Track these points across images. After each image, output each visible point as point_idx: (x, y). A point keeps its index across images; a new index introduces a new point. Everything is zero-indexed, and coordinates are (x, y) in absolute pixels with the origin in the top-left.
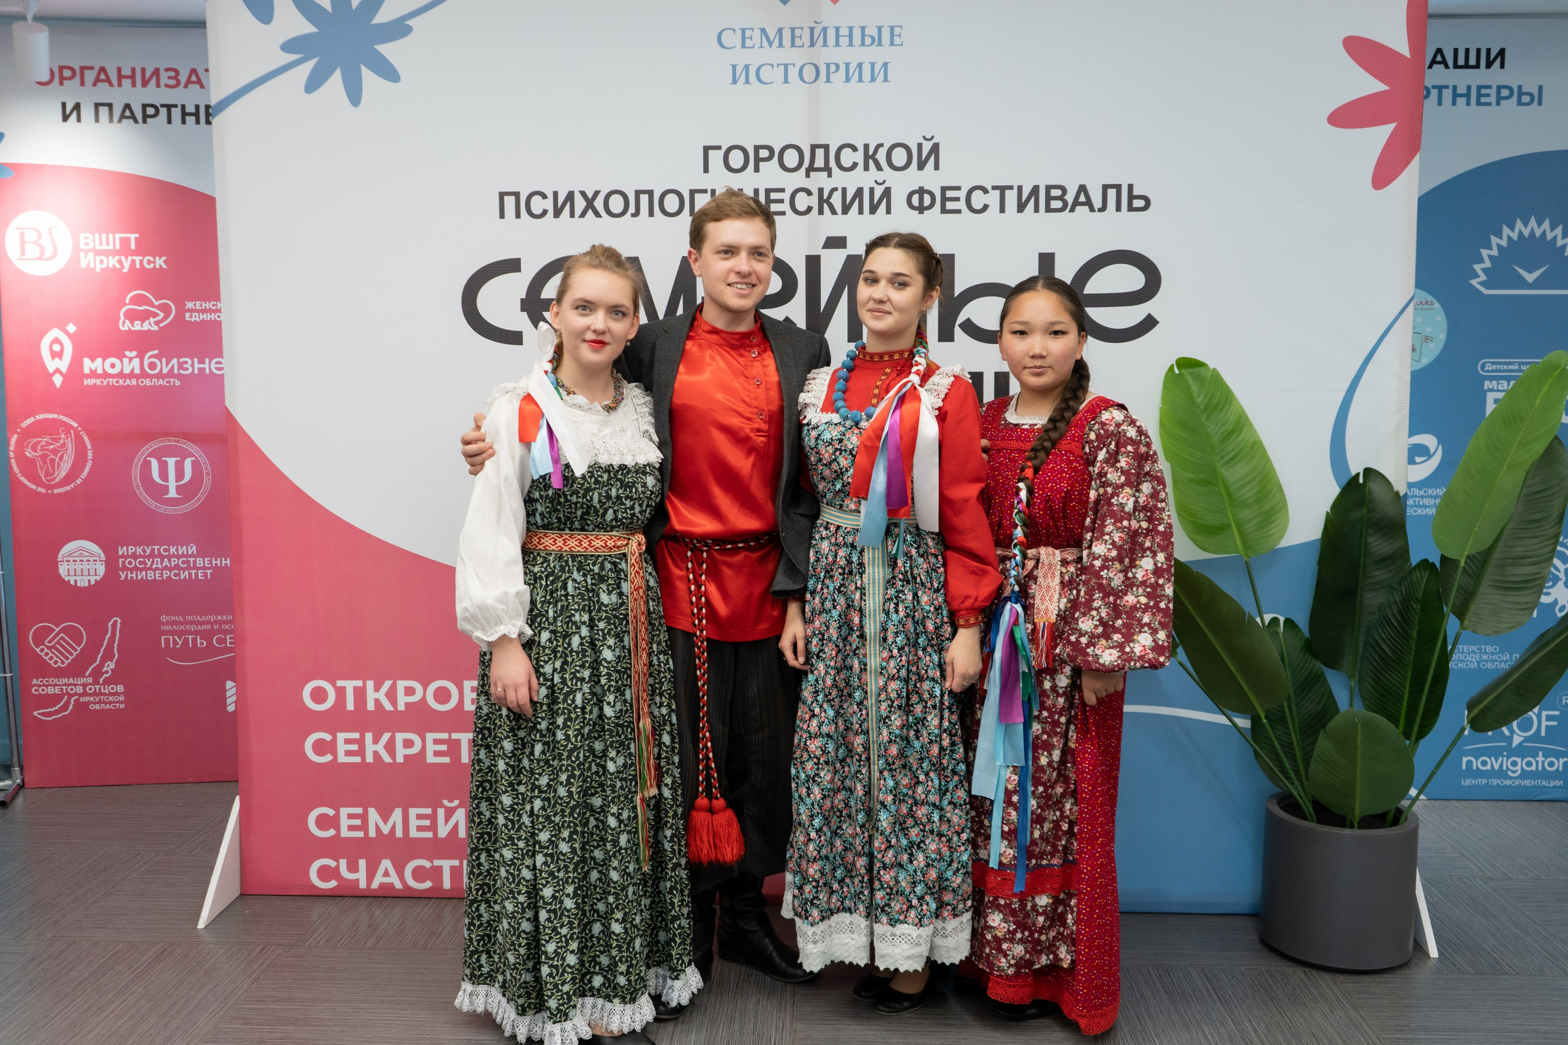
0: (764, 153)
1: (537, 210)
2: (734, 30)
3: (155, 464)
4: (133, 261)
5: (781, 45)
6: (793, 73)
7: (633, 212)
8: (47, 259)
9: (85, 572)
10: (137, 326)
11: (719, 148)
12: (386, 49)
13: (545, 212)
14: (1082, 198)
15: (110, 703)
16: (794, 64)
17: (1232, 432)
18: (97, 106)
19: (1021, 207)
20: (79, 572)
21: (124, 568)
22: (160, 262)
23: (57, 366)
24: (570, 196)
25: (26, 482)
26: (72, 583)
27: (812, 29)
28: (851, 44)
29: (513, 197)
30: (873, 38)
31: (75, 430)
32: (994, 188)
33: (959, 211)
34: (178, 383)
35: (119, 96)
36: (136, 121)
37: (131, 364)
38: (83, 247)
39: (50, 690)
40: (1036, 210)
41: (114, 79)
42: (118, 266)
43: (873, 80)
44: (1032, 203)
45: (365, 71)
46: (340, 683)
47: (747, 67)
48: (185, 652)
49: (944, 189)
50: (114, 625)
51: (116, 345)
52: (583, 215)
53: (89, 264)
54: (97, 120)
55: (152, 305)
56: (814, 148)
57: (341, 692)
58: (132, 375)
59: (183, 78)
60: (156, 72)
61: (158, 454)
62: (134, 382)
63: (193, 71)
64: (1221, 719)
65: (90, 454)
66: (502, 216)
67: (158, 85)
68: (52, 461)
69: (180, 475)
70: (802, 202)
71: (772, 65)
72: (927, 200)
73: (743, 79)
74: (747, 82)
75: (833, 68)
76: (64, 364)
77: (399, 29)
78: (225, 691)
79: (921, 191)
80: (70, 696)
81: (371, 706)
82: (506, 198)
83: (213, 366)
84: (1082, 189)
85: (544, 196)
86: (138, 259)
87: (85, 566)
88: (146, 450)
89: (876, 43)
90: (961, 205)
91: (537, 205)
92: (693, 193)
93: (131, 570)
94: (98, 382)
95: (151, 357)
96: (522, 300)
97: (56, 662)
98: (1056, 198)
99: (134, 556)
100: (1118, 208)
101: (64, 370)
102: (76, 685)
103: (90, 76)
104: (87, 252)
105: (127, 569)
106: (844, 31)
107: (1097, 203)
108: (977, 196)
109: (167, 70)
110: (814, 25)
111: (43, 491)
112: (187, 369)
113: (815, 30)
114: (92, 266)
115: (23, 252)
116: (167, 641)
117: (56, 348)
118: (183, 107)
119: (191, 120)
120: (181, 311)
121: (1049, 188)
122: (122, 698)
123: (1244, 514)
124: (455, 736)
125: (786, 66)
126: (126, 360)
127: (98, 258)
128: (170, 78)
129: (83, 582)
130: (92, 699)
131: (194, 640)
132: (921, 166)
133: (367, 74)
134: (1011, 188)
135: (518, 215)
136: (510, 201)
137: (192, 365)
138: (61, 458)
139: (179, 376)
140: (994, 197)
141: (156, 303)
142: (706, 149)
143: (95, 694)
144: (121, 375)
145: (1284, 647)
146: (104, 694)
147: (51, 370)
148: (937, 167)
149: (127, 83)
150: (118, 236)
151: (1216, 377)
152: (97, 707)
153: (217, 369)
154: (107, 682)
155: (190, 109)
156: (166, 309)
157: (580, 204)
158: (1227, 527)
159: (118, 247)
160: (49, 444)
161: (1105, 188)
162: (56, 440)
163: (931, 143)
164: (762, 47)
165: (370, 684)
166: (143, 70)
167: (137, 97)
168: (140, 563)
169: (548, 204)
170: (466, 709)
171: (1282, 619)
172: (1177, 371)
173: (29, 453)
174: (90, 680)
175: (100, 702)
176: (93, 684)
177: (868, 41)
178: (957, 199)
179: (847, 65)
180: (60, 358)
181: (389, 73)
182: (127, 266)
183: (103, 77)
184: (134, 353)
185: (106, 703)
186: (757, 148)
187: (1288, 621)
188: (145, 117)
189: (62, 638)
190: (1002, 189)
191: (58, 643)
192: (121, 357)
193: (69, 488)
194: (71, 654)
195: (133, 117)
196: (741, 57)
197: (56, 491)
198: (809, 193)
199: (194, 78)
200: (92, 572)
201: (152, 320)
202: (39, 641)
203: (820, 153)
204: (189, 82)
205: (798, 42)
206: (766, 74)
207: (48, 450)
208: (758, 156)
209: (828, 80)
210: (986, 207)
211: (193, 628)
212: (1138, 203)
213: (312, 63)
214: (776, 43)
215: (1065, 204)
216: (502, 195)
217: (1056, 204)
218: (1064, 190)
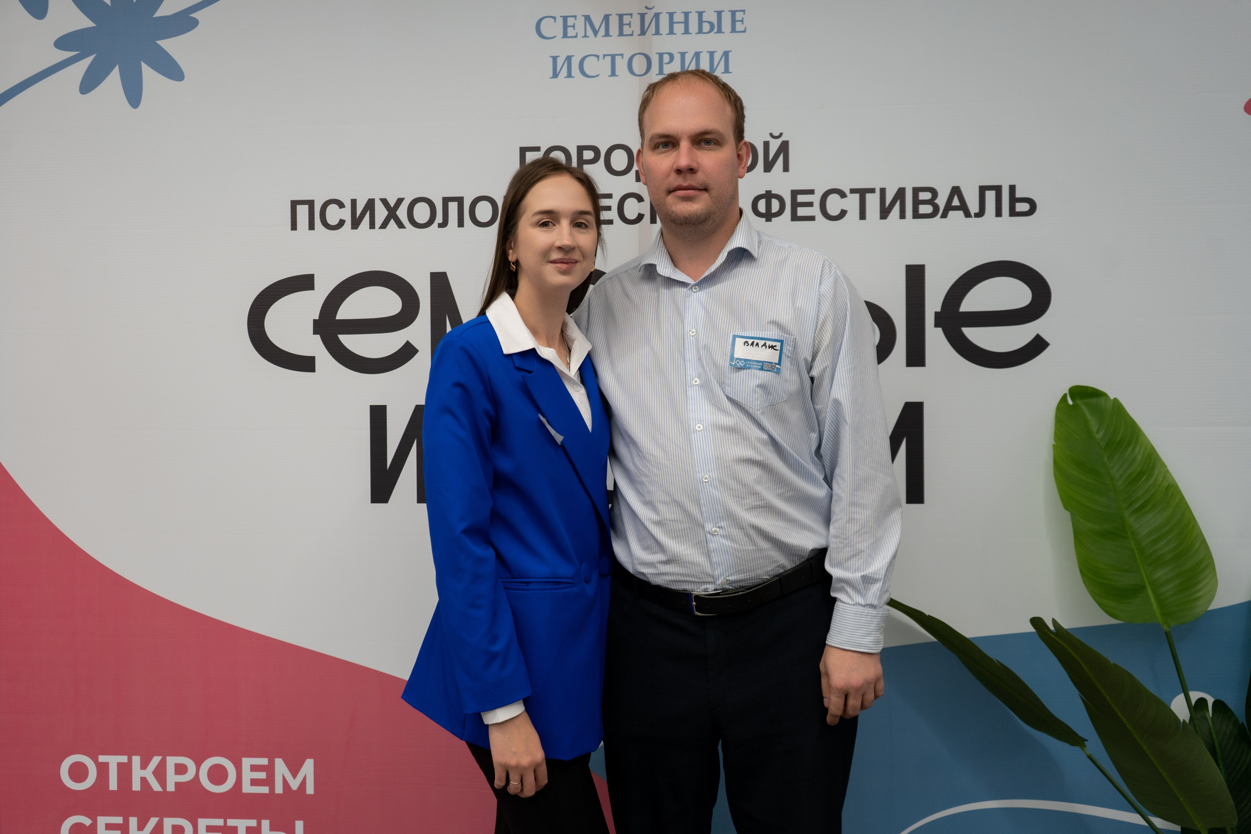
0: (588, 155)
1: (332, 220)
2: (554, 18)
5: (607, 34)
6: (621, 65)
7: (441, 221)
12: (168, 45)
13: (341, 223)
14: (956, 202)
16: (622, 55)
17: (1140, 475)
19: (885, 213)
24: (370, 204)
27: (642, 16)
28: (687, 31)
29: (307, 206)
30: (712, 25)
32: (853, 191)
33: (812, 218)
40: (902, 216)
44: (897, 207)
45: (146, 70)
46: (102, 759)
47: (569, 59)
49: (795, 193)
52: (384, 225)
57: (103, 769)
64: (1135, 819)
66: (294, 227)
70: (632, 209)
71: (598, 57)
72: (775, 206)
73: (564, 72)
74: (569, 75)
75: (666, 58)
77: (183, 22)
79: (768, 196)
81: (136, 786)
82: (299, 207)
84: (956, 191)
85: (341, 205)
89: (716, 30)
90: (815, 211)
91: (334, 215)
96: (314, 320)
98: (925, 202)
100: (999, 213)
106: (679, 17)
107: (974, 208)
108: (833, 199)
110: (646, 11)
113: (646, 16)
121: (916, 191)
123: (1160, 574)
124: (231, 822)
125: (613, 57)
132: (768, 167)
133: (148, 73)
134: (872, 191)
135: (312, 227)
136: (303, 211)
140: (852, 203)
142: (523, 151)
145: (1214, 736)
148: (786, 168)
151: (1118, 408)
157: (381, 213)
158: (1139, 589)
161: (983, 190)
163: (779, 142)
164: (585, 36)
165: (136, 760)
169: (346, 214)
170: (244, 791)
171: (1210, 700)
172: (1070, 402)
177: (706, 27)
178: (810, 204)
179: (683, 55)
181: (172, 70)
186: (581, 149)
187: (1217, 703)
190: (863, 193)
196: (562, 48)
198: (640, 199)
205: (627, 30)
206: (590, 66)
208: (581, 158)
210: (843, 213)
212: (1022, 207)
213: (88, 60)
214: (602, 31)
215: (936, 208)
216: (294, 204)
217: (925, 209)
218: (934, 192)
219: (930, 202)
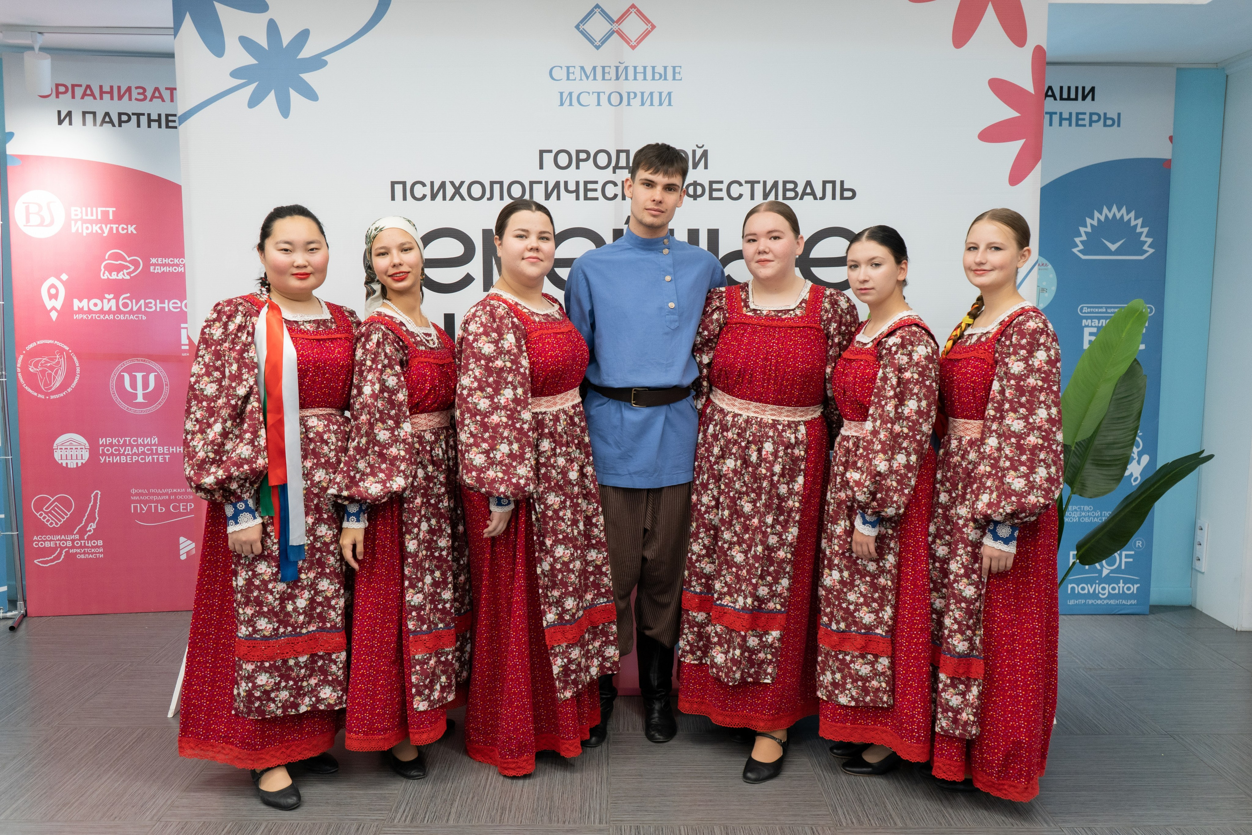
0: (583, 156)
1: (418, 195)
2: (561, 67)
3: (127, 377)
4: (111, 228)
5: (595, 79)
6: (604, 99)
7: (489, 196)
8: (47, 226)
9: (74, 457)
10: (114, 276)
11: (550, 151)
12: (308, 77)
13: (424, 196)
14: (808, 190)
15: (92, 554)
16: (604, 92)
18: (84, 113)
20: (69, 457)
21: (104, 454)
22: (131, 229)
23: (54, 305)
24: (443, 185)
25: (29, 390)
26: (64, 465)
27: (617, 68)
28: (645, 79)
29: (401, 185)
30: (660, 75)
31: (67, 352)
32: (747, 182)
33: (722, 199)
34: (144, 318)
35: (101, 106)
36: (114, 125)
37: (109, 304)
38: (73, 217)
39: (47, 544)
41: (97, 94)
42: (100, 231)
43: (661, 104)
45: (293, 94)
47: (570, 94)
48: (150, 516)
49: (711, 183)
50: (96, 495)
51: (99, 290)
52: (452, 198)
53: (78, 230)
54: (84, 124)
55: (124, 260)
56: (619, 152)
58: (110, 312)
59: (149, 94)
60: (129, 89)
61: (129, 370)
62: (111, 317)
63: (157, 89)
65: (78, 370)
66: (393, 198)
67: (130, 99)
68: (50, 375)
69: (146, 385)
70: (610, 190)
71: (589, 93)
72: (699, 190)
73: (567, 102)
74: (571, 104)
75: (632, 95)
76: (58, 304)
77: (318, 62)
78: (179, 544)
79: (696, 184)
80: (62, 549)
82: (396, 186)
83: (171, 305)
84: (809, 183)
85: (424, 185)
86: (115, 226)
87: (74, 453)
88: (120, 367)
89: (663, 78)
90: (724, 194)
91: (419, 191)
92: (532, 183)
93: (109, 456)
94: (85, 317)
95: (124, 299)
97: (51, 524)
98: (790, 190)
99: (111, 445)
100: (834, 198)
101: (59, 308)
102: (67, 541)
103: (79, 92)
104: (76, 221)
105: (106, 455)
106: (640, 69)
107: (819, 194)
108: (735, 188)
109: (137, 88)
110: (619, 65)
111: (42, 397)
112: (151, 308)
113: (620, 68)
114: (80, 231)
115: (28, 221)
116: (136, 507)
117: (53, 291)
118: (149, 115)
119: (155, 125)
120: (147, 265)
121: (785, 183)
122: (101, 550)
125: (599, 93)
126: (105, 301)
127: (85, 226)
128: (139, 94)
129: (72, 464)
130: (78, 551)
131: (156, 507)
132: (695, 166)
133: (294, 95)
134: (758, 182)
135: (405, 198)
136: (399, 188)
137: (156, 305)
138: (56, 373)
139: (145, 313)
140: (746, 189)
141: (128, 259)
142: (542, 152)
143: (81, 547)
144: (102, 311)
146: (88, 547)
147: (49, 308)
148: (706, 167)
149: (107, 97)
150: (100, 209)
152: (82, 556)
153: (174, 308)
154: (90, 538)
155: (154, 117)
156: (135, 264)
157: (450, 190)
159: (99, 217)
160: (47, 362)
161: (825, 183)
162: (52, 359)
163: (702, 150)
164: (581, 80)
166: (119, 88)
167: (114, 107)
168: (116, 450)
169: (427, 191)
173: (32, 369)
174: (77, 537)
175: (84, 553)
176: (79, 540)
177: (657, 76)
178: (721, 190)
179: (642, 93)
180: (56, 299)
181: (310, 94)
182: (106, 231)
183: (88, 92)
184: (112, 296)
185: (89, 554)
186: (578, 152)
188: (121, 122)
189: (56, 506)
190: (752, 183)
191: (53, 509)
192: (102, 298)
193: (62, 395)
194: (63, 518)
195: (111, 122)
196: (566, 87)
197: (52, 397)
198: (615, 184)
199: (157, 94)
200: (79, 457)
201: (125, 271)
202: (39, 508)
203: (623, 156)
204: (153, 97)
205: (607, 76)
206: (584, 99)
207: (46, 367)
208: (578, 158)
209: (629, 104)
210: (741, 196)
211: (155, 498)
212: (848, 194)
213: (255, 85)
214: (592, 77)
215: (797, 194)
216: (393, 184)
217: (790, 194)
218: (796, 184)
219: (793, 190)
